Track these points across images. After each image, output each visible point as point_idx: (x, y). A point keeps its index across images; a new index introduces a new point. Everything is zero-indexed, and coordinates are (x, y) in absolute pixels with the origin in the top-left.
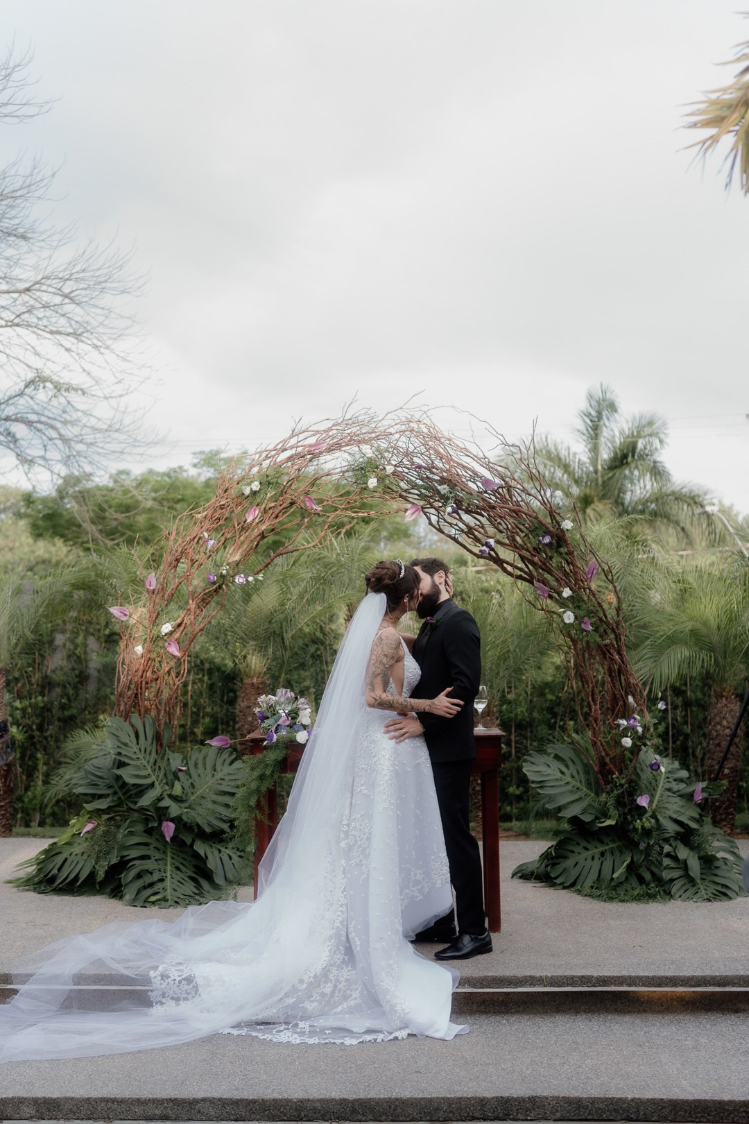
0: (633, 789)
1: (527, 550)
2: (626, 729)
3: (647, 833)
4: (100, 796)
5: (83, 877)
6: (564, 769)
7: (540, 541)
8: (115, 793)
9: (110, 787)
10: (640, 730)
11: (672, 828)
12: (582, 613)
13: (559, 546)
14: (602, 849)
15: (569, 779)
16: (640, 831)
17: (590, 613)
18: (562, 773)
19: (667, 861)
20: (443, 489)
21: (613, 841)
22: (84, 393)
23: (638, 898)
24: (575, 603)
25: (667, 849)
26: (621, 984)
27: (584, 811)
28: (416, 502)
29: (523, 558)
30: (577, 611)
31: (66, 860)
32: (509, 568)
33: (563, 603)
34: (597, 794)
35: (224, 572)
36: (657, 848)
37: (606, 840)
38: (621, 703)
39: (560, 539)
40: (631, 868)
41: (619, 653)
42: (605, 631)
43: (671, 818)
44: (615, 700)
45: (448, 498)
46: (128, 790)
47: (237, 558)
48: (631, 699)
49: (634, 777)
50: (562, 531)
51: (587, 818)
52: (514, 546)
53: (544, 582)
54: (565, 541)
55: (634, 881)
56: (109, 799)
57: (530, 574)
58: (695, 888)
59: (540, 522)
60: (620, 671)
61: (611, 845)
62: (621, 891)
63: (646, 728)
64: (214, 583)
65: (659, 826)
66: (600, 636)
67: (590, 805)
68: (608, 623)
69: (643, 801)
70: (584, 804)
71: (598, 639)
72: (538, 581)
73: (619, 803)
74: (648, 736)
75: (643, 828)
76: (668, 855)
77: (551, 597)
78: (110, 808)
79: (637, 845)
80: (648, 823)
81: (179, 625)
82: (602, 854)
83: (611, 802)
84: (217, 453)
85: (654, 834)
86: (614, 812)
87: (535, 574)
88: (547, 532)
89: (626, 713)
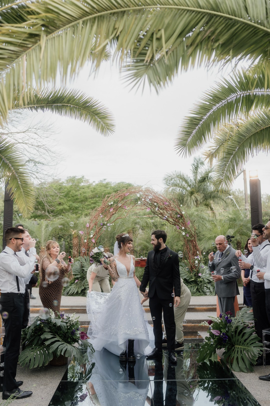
0: (198, 272)
1: (174, 218)
2: (196, 259)
3: (201, 282)
4: (77, 275)
5: (75, 292)
6: (183, 268)
7: (177, 216)
8: (81, 274)
9: (80, 273)
10: (200, 259)
11: (207, 281)
12: (186, 233)
13: (181, 217)
14: (191, 286)
15: (184, 270)
16: (199, 281)
17: (188, 233)
18: (182, 269)
19: (205, 288)
20: (155, 204)
21: (194, 284)
22: (43, 164)
23: (198, 295)
24: (185, 230)
25: (205, 285)
26: (193, 306)
27: (187, 277)
28: (149, 207)
29: (173, 220)
30: (185, 232)
31: (70, 289)
32: (170, 222)
33: (182, 230)
34: (190, 274)
35: (105, 223)
36: (203, 285)
37: (192, 284)
38: (195, 253)
39: (182, 216)
40: (197, 289)
41: (195, 242)
42: (192, 237)
43: (206, 279)
44: (194, 252)
45: (156, 206)
46: (84, 273)
47: (107, 220)
48: (198, 252)
49: (198, 270)
50: (182, 214)
51: (188, 279)
52: (171, 217)
53: (178, 225)
54: (183, 216)
55: (198, 292)
56: (80, 275)
57: (175, 223)
58: (211, 294)
59: (177, 212)
60: (195, 246)
61: (193, 285)
62: (195, 294)
63: (201, 259)
64: (102, 226)
65: (204, 281)
66: (191, 238)
67: (188, 276)
68: (192, 235)
69: (200, 275)
70: (187, 276)
71: (190, 239)
72: (177, 225)
73: (195, 275)
74: (201, 260)
75: (200, 281)
76: (205, 287)
77: (180, 229)
78: (80, 277)
79: (199, 284)
80: (201, 279)
81: (94, 235)
82: (191, 287)
83: (193, 275)
84: (75, 177)
85: (203, 282)
86: (194, 277)
87: (176, 224)
88: (179, 214)
89: (197, 255)
